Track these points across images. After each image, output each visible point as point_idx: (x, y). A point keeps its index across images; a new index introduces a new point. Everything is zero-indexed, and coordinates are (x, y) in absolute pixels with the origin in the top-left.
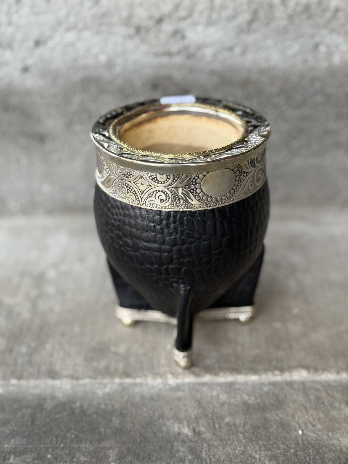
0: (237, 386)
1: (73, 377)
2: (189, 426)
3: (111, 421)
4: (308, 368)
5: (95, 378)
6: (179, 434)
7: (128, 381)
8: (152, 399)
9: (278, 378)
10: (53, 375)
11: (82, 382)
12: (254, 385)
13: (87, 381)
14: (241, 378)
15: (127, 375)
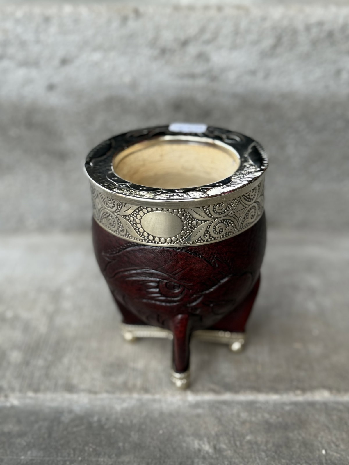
0: (258, 405)
1: (90, 391)
2: (209, 443)
3: (129, 436)
4: (330, 389)
5: (113, 392)
6: (200, 450)
7: (147, 397)
8: (171, 415)
9: (299, 397)
10: (70, 388)
11: (100, 396)
12: (275, 404)
13: (105, 395)
14: (262, 397)
15: (146, 390)
